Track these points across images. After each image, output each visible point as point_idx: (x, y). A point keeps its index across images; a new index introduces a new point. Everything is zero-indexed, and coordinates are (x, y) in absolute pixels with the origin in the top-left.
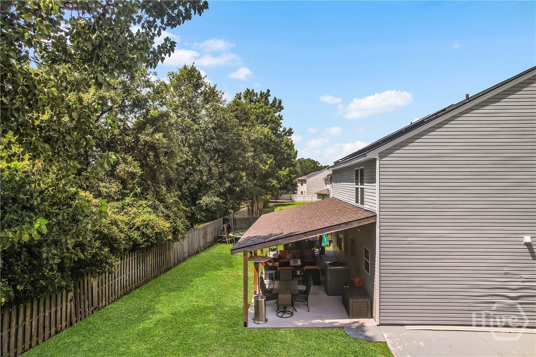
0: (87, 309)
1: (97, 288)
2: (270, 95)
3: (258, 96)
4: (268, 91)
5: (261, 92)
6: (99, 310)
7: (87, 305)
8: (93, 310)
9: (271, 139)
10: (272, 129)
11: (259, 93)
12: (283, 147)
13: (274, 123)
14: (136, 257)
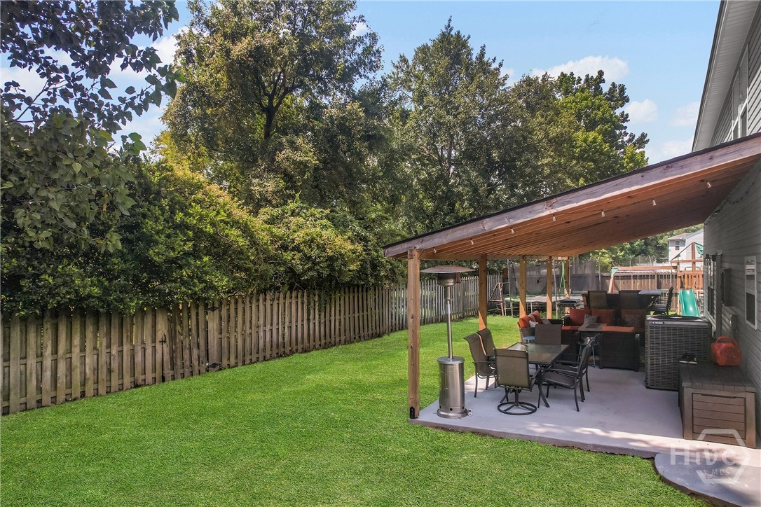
0: (196, 363)
1: (216, 334)
2: (604, 81)
3: (582, 82)
4: (601, 73)
5: (587, 76)
6: (221, 369)
7: (195, 356)
8: (208, 367)
9: (602, 150)
10: (605, 134)
11: (583, 78)
12: (625, 165)
13: (607, 122)
14: (306, 301)
